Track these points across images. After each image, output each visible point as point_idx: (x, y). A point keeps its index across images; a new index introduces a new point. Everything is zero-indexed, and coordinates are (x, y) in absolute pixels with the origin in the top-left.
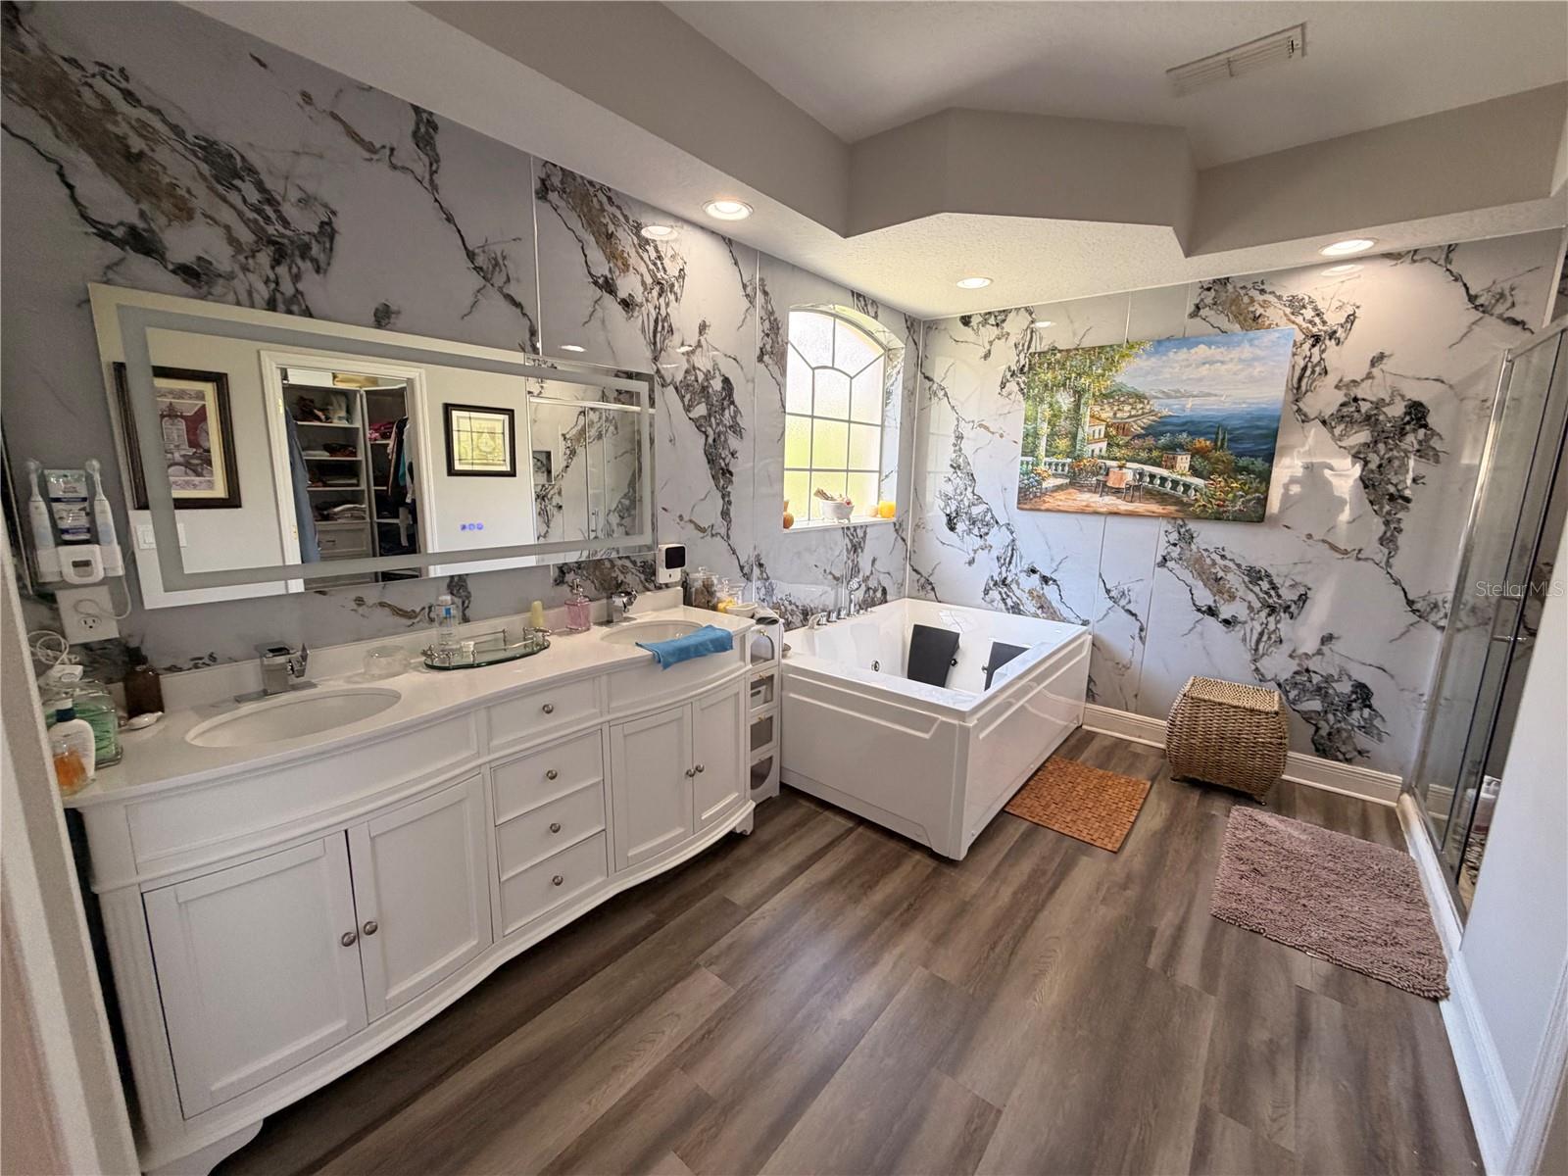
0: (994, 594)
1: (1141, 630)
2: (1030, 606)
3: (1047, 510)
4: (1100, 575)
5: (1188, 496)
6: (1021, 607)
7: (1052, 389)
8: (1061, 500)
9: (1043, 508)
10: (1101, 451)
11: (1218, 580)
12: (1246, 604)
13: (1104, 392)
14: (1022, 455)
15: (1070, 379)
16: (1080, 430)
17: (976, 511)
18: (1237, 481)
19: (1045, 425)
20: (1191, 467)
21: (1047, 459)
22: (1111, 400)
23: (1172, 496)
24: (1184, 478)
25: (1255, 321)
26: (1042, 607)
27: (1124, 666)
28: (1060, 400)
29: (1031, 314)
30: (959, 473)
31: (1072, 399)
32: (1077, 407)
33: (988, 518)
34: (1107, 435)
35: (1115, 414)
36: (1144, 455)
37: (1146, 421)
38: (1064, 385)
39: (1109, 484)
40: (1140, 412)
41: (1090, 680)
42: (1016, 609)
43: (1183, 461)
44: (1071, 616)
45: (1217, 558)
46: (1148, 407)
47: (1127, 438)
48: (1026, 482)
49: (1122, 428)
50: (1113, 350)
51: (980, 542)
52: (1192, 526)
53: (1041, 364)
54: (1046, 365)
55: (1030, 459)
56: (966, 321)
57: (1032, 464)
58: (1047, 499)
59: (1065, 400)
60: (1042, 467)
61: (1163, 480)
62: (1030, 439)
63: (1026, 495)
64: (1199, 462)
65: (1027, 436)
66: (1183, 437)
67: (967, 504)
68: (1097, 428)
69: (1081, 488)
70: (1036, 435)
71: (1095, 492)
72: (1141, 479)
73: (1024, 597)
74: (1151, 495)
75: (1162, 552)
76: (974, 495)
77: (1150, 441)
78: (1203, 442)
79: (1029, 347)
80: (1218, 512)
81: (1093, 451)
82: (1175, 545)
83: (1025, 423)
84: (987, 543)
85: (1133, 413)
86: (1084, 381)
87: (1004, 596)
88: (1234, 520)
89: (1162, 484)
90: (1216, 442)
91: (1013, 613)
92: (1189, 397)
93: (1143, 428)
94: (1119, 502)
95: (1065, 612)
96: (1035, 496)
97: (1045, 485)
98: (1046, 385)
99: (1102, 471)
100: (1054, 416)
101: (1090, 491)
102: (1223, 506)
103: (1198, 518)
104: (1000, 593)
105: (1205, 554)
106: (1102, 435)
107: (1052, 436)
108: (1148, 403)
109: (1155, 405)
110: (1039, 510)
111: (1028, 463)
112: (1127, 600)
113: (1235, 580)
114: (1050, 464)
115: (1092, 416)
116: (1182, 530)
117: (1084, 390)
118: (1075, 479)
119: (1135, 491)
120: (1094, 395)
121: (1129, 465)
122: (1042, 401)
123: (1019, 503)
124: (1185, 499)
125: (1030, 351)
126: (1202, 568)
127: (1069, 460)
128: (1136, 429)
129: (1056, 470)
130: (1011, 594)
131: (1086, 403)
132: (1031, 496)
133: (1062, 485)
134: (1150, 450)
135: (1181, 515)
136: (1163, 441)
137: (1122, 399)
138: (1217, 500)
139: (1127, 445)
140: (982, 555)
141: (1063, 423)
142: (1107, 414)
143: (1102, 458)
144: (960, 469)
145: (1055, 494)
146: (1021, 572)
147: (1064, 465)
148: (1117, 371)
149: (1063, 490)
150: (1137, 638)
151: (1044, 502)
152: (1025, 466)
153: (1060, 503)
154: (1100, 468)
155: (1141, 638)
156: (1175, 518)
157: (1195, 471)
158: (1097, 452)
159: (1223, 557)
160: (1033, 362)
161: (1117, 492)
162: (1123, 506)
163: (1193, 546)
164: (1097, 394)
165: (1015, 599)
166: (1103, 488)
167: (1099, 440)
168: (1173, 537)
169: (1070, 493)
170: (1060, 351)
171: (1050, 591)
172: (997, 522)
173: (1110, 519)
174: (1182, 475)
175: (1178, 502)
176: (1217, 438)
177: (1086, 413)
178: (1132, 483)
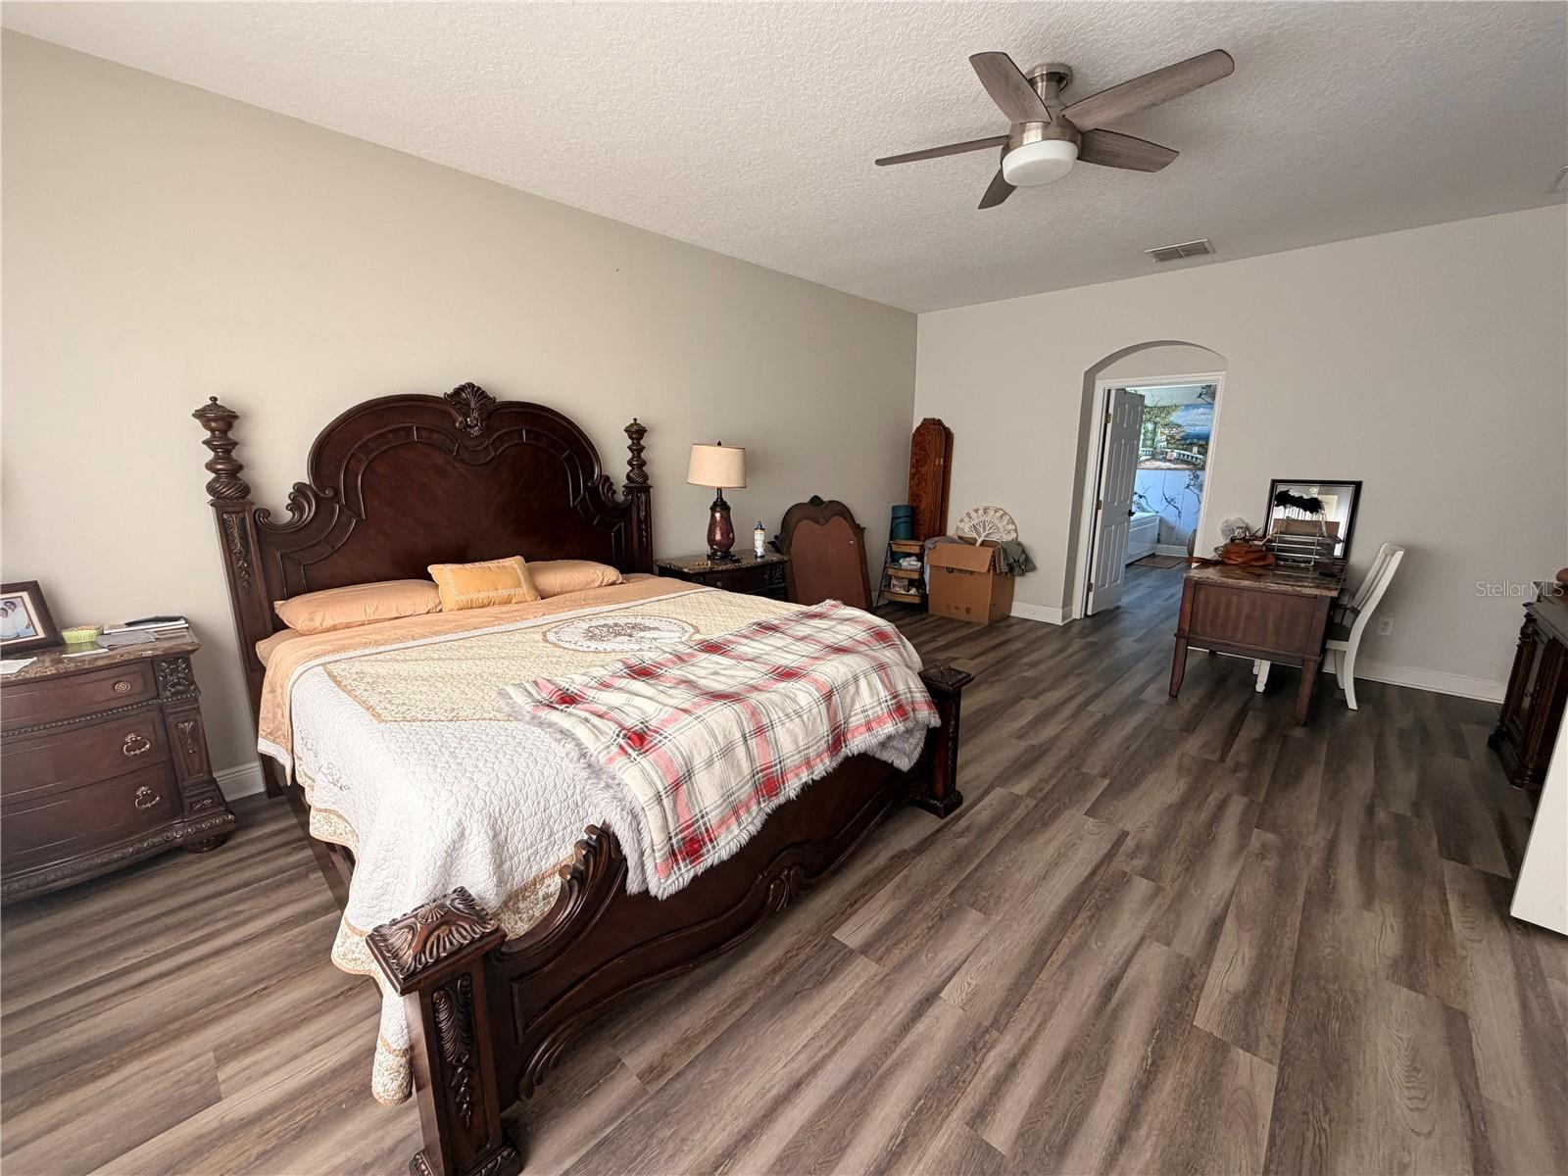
1: (1179, 513)
4: (1163, 493)
7: (1145, 422)
8: (1148, 464)
10: (1164, 445)
13: (1166, 423)
15: (1152, 418)
16: (1156, 437)
22: (1168, 427)
23: (1191, 462)
26: (1139, 508)
27: (1172, 528)
28: (1148, 426)
31: (1153, 426)
32: (1155, 429)
34: (1167, 440)
35: (1170, 432)
36: (1181, 447)
37: (1181, 435)
38: (1150, 420)
39: (1167, 458)
40: (1179, 431)
41: (1159, 535)
43: (1195, 449)
44: (1151, 510)
47: (1174, 441)
49: (1173, 437)
50: (1169, 408)
52: (1198, 472)
61: (1188, 456)
66: (1195, 441)
68: (1163, 437)
69: (1156, 460)
71: (1161, 461)
72: (1179, 456)
74: (1183, 462)
75: (1187, 483)
77: (1183, 442)
78: (1202, 442)
81: (1161, 445)
82: (1192, 480)
85: (1177, 431)
86: (1158, 419)
90: (1207, 442)
92: (1195, 426)
93: (1180, 437)
95: (1149, 509)
97: (1141, 459)
98: (1142, 420)
99: (1165, 453)
100: (1146, 432)
103: (1200, 469)
107: (1144, 440)
108: (1183, 428)
109: (1185, 429)
112: (1174, 502)
114: (1144, 451)
115: (1161, 432)
116: (1195, 474)
117: (1158, 422)
118: (1153, 457)
119: (1178, 460)
120: (1162, 425)
121: (1175, 451)
124: (1196, 463)
127: (1151, 449)
128: (1178, 437)
129: (1146, 453)
131: (1159, 428)
133: (1148, 459)
134: (1183, 445)
135: (1194, 469)
136: (1188, 442)
137: (1172, 426)
139: (1174, 443)
141: (1149, 435)
142: (1167, 432)
143: (1165, 448)
145: (1145, 462)
147: (1149, 451)
148: (1171, 416)
150: (1178, 516)
153: (1147, 466)
156: (1192, 470)
157: (1199, 453)
161: (1170, 461)
162: (1172, 466)
166: (1165, 460)
167: (1164, 442)
168: (1192, 477)
169: (1151, 462)
171: (1143, 501)
173: (1168, 471)
175: (1193, 464)
177: (1159, 431)
178: (1176, 457)
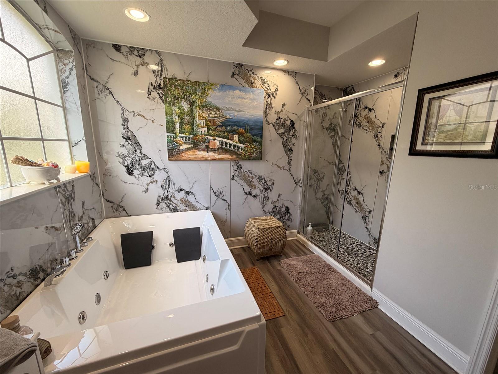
0: (163, 205)
1: (229, 206)
2: (182, 206)
3: (184, 160)
4: (211, 187)
5: (239, 151)
6: (178, 208)
7: (178, 99)
8: (190, 154)
9: (182, 159)
10: (205, 132)
11: (250, 182)
12: (259, 189)
13: (203, 104)
14: (167, 133)
15: (187, 95)
16: (195, 121)
17: (144, 162)
18: (254, 145)
19: (177, 118)
20: (239, 140)
21: (181, 135)
22: (207, 109)
23: (234, 152)
24: (237, 144)
25: (252, 84)
26: (188, 206)
27: (224, 222)
28: (183, 106)
29: (160, 55)
30: (129, 142)
31: (189, 106)
32: (192, 110)
33: (152, 166)
34: (207, 125)
35: (209, 115)
36: (222, 134)
37: (221, 119)
38: (184, 98)
39: (211, 147)
40: (219, 115)
42: (175, 210)
43: (236, 137)
44: (201, 207)
45: (249, 174)
46: (221, 113)
47: (215, 127)
48: (171, 146)
49: (212, 122)
50: (205, 85)
51: (149, 180)
52: (241, 163)
53: (171, 85)
54: (173, 86)
55: (172, 135)
56: (117, 48)
57: (173, 137)
58: (183, 155)
59: (186, 106)
60: (179, 139)
61: (230, 145)
62: (170, 124)
63: (172, 153)
64: (242, 138)
65: (168, 123)
66: (235, 127)
67: (138, 159)
68: (202, 121)
69: (199, 149)
70: (173, 122)
71: (205, 151)
72: (222, 145)
73: (179, 203)
74: (227, 151)
75: (232, 174)
76: (142, 154)
77: (224, 128)
78: (242, 130)
79: (161, 75)
80: (249, 157)
81: (202, 132)
82: (236, 171)
83: (166, 116)
84: (154, 179)
85: (216, 115)
86: (193, 98)
87: (168, 205)
88: (254, 159)
89: (230, 147)
90: (246, 130)
91: (174, 212)
92: (235, 111)
93: (220, 123)
94: (215, 155)
95: (199, 206)
96: (177, 154)
97: (181, 148)
98: (175, 97)
99: (207, 141)
100: (181, 113)
101: (203, 150)
102: (250, 155)
103: (243, 159)
104: (166, 203)
105: (246, 173)
106: (205, 125)
107: (181, 123)
108: (221, 112)
109: (224, 113)
110: (180, 160)
111: (171, 137)
112: (222, 195)
113: (255, 181)
114: (183, 137)
115: (199, 115)
116: (238, 165)
117: (194, 102)
118: (194, 145)
119: (221, 149)
120: (199, 105)
121: (217, 138)
122: (174, 105)
123: (169, 157)
124: (238, 153)
125: (162, 77)
126: (246, 178)
127: (191, 136)
128: (218, 123)
129: (186, 140)
130: (171, 203)
131: (196, 109)
132: (175, 153)
133: (190, 148)
134: (224, 132)
135: (237, 159)
136: (228, 128)
137: (211, 109)
138: (248, 152)
139: (215, 129)
140: (152, 186)
141: (186, 117)
142: (205, 115)
143: (206, 135)
144: (129, 140)
145: (187, 152)
146: (175, 191)
147: (189, 138)
148: (207, 95)
149: (190, 150)
150: (227, 209)
151: (182, 156)
152: (170, 138)
153: (190, 156)
154: (206, 140)
155: (229, 209)
156: (235, 160)
157: (241, 142)
158: (203, 132)
159: (251, 173)
160: (166, 83)
161: (213, 150)
162: (217, 156)
163: (242, 171)
164: (200, 105)
165: (174, 205)
166: (207, 149)
167: (203, 127)
168: (235, 167)
169: (194, 152)
170: (180, 80)
171: (191, 198)
172: (158, 168)
173: (212, 162)
174: (236, 143)
175: (236, 154)
176: (246, 128)
177: (196, 113)
178: (219, 146)
